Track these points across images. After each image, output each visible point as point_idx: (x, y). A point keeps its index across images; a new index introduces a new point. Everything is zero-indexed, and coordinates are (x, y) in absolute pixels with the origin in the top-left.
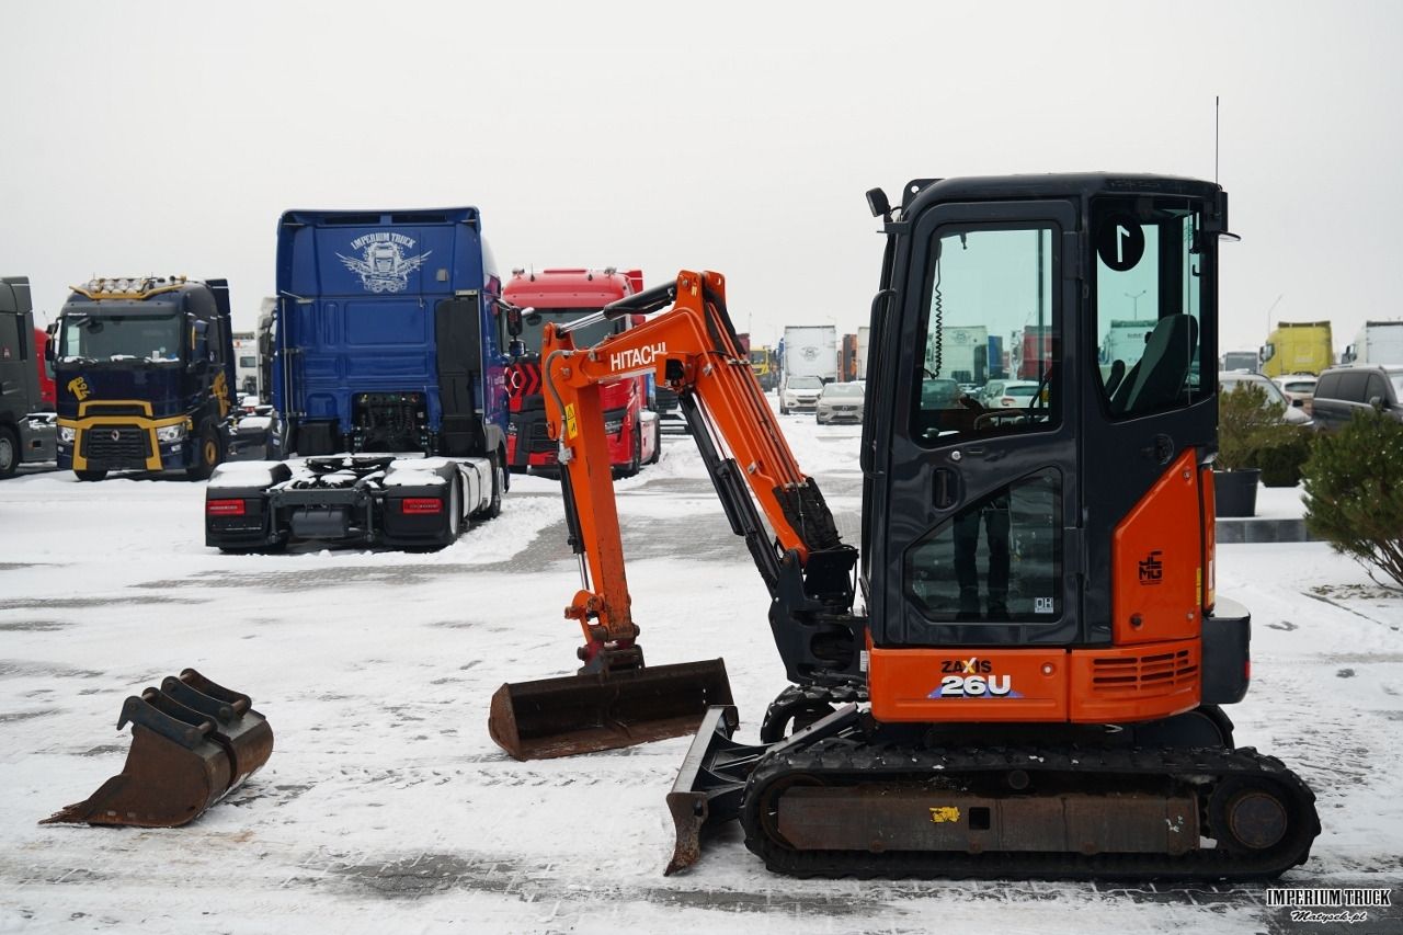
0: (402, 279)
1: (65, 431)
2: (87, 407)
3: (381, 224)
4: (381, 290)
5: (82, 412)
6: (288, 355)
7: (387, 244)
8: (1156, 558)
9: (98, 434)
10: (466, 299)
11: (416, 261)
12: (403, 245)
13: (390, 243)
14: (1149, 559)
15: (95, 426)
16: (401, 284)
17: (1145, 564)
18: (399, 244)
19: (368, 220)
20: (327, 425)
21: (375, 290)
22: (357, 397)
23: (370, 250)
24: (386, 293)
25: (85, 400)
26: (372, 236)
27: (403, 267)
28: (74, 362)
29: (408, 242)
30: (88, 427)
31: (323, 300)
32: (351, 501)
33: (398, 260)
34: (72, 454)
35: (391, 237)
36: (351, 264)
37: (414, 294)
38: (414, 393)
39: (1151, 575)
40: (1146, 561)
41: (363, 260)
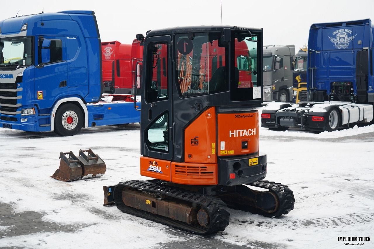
0: (347, 44)
1: (295, 92)
2: (301, 85)
3: (342, 26)
4: (341, 48)
5: (299, 86)
6: (311, 70)
7: (343, 33)
8: (197, 139)
9: (303, 93)
10: (365, 50)
11: (352, 38)
12: (348, 33)
13: (344, 33)
14: (194, 138)
15: (302, 91)
16: (347, 46)
17: (193, 140)
18: (347, 33)
19: (338, 25)
20: (323, 92)
21: (339, 48)
22: (332, 83)
23: (338, 35)
24: (342, 49)
25: (300, 82)
26: (339, 30)
27: (348, 40)
28: (298, 71)
29: (350, 32)
30: (300, 91)
31: (323, 52)
32: (296, 116)
33: (346, 38)
34: (296, 99)
35: (345, 30)
36: (332, 40)
37: (350, 49)
38: (349, 82)
39: (195, 143)
40: (193, 139)
41: (336, 38)
